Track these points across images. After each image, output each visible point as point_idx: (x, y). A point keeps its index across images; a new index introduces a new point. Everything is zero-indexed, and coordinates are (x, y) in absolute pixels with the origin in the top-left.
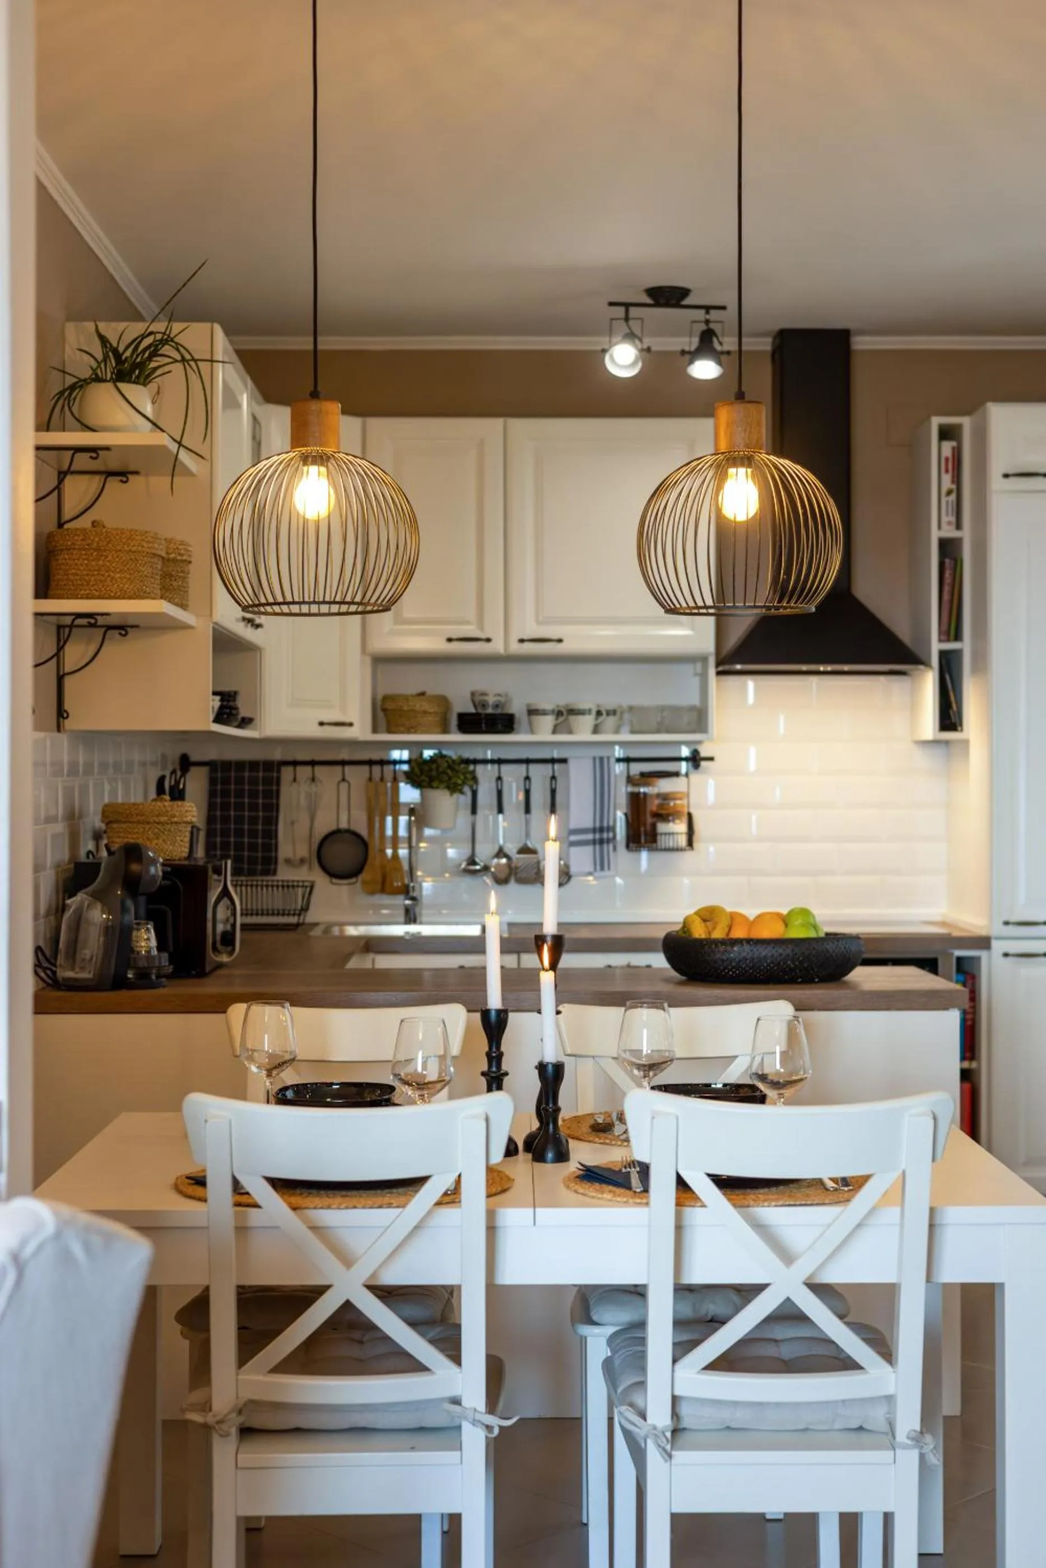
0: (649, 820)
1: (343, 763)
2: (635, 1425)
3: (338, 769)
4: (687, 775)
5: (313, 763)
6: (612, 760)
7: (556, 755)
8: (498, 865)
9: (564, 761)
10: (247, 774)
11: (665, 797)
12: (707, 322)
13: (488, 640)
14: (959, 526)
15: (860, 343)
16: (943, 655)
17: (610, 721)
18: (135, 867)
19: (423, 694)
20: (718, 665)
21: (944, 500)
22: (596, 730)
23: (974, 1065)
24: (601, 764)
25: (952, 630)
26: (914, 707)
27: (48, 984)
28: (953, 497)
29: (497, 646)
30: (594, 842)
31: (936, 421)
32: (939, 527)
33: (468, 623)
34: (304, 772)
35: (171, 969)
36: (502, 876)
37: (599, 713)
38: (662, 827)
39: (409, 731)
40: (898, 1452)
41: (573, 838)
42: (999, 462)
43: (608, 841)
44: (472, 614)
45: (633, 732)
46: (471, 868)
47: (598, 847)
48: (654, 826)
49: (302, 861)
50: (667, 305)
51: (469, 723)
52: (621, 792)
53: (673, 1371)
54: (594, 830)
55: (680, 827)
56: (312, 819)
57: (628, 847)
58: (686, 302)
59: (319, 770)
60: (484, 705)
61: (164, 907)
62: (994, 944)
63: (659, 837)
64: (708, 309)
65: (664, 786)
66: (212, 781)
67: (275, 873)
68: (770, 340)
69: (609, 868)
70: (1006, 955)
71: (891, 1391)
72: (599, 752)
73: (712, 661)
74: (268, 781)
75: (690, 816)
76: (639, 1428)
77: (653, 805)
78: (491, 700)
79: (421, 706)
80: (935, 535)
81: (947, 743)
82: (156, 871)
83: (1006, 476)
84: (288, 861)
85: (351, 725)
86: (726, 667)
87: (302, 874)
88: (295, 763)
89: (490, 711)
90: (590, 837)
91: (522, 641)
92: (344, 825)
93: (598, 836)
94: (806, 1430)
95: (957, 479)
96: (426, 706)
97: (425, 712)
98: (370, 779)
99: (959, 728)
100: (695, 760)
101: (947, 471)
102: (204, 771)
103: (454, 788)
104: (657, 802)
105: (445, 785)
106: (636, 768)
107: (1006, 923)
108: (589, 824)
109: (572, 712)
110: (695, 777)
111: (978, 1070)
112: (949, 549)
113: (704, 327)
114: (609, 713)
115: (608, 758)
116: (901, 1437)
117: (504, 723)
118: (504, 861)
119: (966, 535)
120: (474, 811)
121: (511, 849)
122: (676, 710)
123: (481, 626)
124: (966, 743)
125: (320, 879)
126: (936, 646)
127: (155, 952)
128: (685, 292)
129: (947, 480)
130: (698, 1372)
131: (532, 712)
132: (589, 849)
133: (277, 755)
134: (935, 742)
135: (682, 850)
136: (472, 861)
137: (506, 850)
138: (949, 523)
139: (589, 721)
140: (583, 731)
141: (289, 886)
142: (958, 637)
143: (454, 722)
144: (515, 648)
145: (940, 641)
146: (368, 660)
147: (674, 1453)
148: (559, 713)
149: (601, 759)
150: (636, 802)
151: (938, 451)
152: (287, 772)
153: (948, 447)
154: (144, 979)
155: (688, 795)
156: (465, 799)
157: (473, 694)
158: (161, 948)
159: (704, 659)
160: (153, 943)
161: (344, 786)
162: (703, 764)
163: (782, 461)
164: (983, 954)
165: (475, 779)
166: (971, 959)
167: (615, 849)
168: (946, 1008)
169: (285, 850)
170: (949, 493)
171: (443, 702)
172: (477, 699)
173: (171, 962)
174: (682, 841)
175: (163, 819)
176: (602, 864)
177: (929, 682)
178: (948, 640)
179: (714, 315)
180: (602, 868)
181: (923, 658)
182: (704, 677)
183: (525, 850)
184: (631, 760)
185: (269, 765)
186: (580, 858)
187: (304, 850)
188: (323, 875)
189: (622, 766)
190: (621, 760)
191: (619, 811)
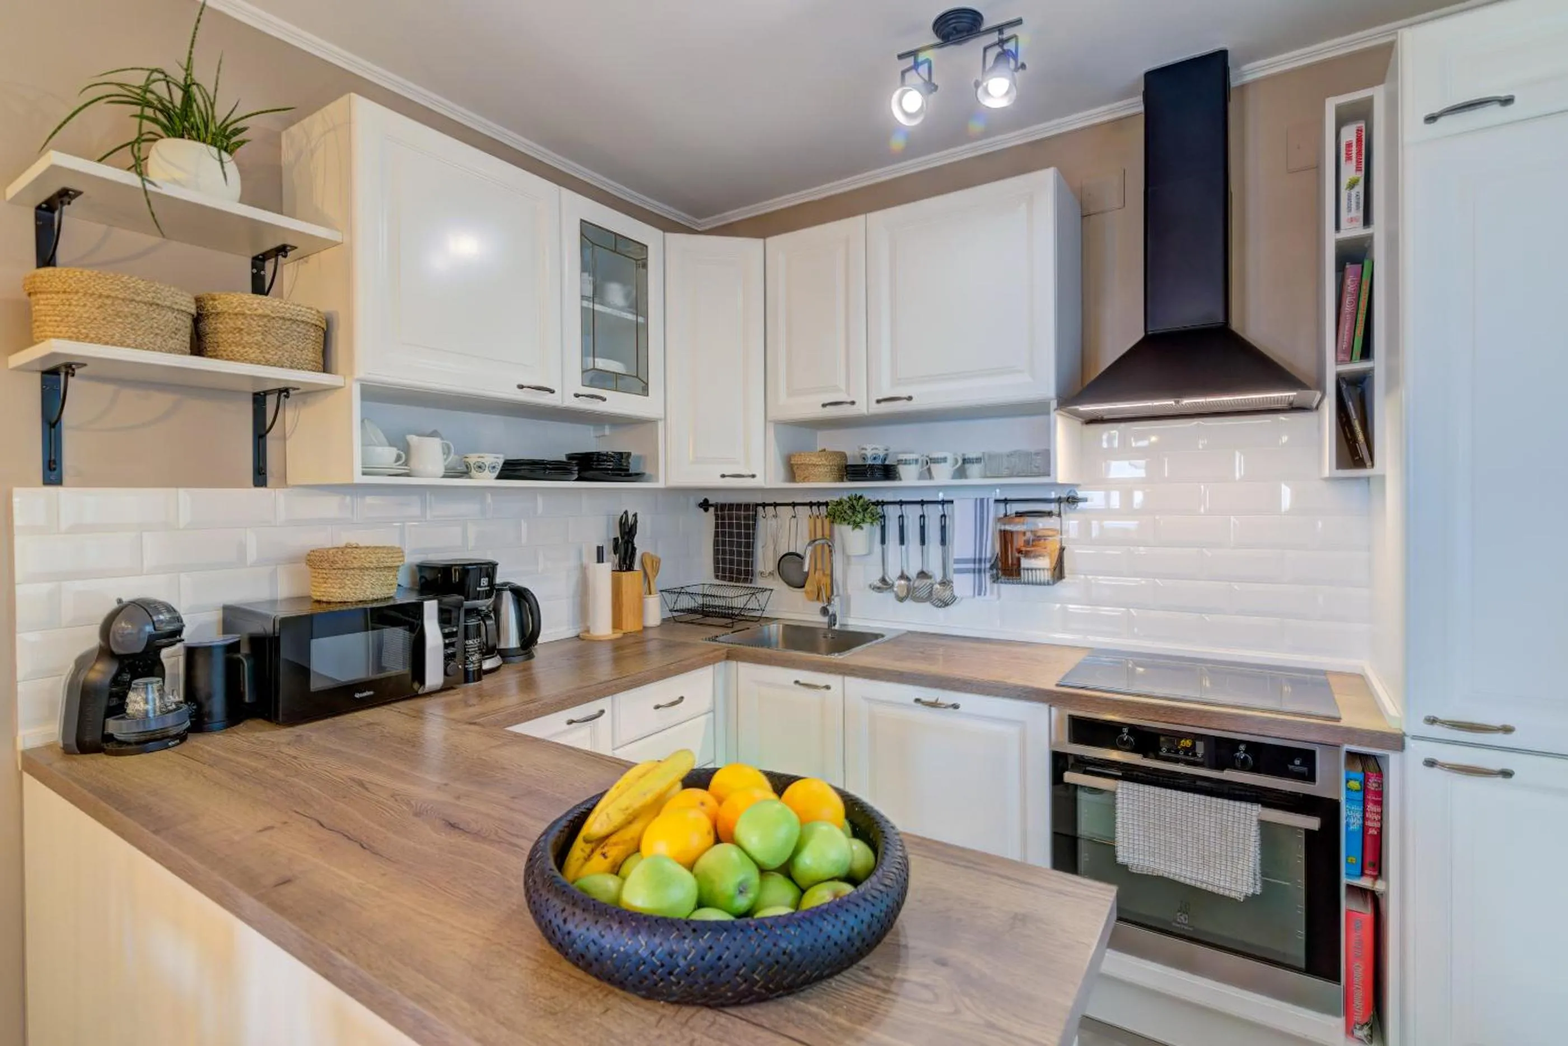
0: (1016, 556)
1: (794, 504)
3: (791, 509)
4: (1061, 514)
5: (775, 505)
6: (991, 501)
7: (946, 498)
8: (900, 586)
9: (952, 502)
10: (737, 512)
11: (1036, 534)
13: (854, 403)
14: (1369, 220)
16: (1342, 379)
17: (976, 468)
19: (824, 451)
20: (1062, 407)
21: (1345, 197)
22: (963, 476)
23: (1380, 894)
24: (980, 506)
25: (1357, 347)
28: (1360, 188)
29: (862, 408)
30: (974, 571)
31: (1331, 105)
32: (1338, 227)
33: (837, 389)
34: (770, 511)
36: (902, 594)
37: (959, 462)
38: (1025, 563)
41: (959, 566)
43: (984, 571)
44: (843, 387)
46: (884, 584)
47: (977, 575)
48: (1019, 561)
49: (770, 573)
51: (857, 473)
52: (992, 530)
54: (974, 561)
55: (1048, 561)
56: (776, 543)
59: (781, 510)
60: (866, 458)
62: (1408, 744)
63: (1022, 572)
65: (1036, 523)
66: (718, 518)
67: (753, 581)
69: (985, 595)
70: (1431, 762)
72: (982, 494)
74: (748, 517)
75: (1060, 551)
77: (1019, 542)
78: (870, 453)
79: (810, 460)
80: (1330, 238)
81: (1353, 481)
83: (1431, 119)
84: (761, 573)
85: (753, 476)
87: (771, 583)
88: (764, 505)
89: (869, 462)
90: (971, 566)
91: (879, 402)
92: (793, 549)
93: (977, 566)
95: (1365, 163)
96: (822, 460)
98: (810, 516)
99: (1369, 464)
100: (1069, 501)
101: (1349, 158)
102: (713, 509)
103: (866, 524)
104: (1025, 539)
105: (847, 522)
106: (1012, 509)
107: (1432, 720)
108: (970, 555)
109: (932, 461)
110: (1069, 516)
112: (1352, 250)
114: (969, 461)
115: (988, 499)
117: (888, 472)
118: (905, 582)
119: (1379, 228)
120: (884, 542)
121: (911, 573)
122: (1025, 455)
123: (848, 392)
125: (780, 588)
126: (1332, 369)
129: (1350, 172)
131: (904, 463)
132: (970, 576)
133: (753, 499)
134: (1333, 481)
135: (1049, 582)
136: (883, 580)
137: (907, 574)
138: (1353, 222)
139: (953, 468)
140: (949, 475)
141: (759, 590)
142: (1367, 352)
143: (845, 471)
144: (875, 408)
145: (1338, 362)
146: (772, 425)
148: (925, 462)
149: (982, 500)
150: (1005, 539)
151: (1335, 138)
152: (760, 512)
153: (1350, 131)
155: (1061, 533)
156: (876, 531)
157: (856, 449)
159: (1042, 404)
161: (794, 521)
162: (1076, 504)
164: (1394, 755)
165: (883, 517)
166: (1377, 757)
167: (990, 578)
169: (760, 564)
170: (1352, 185)
171: (840, 456)
174: (1048, 574)
176: (979, 590)
177: (1326, 411)
178: (1351, 360)
180: (979, 594)
181: (1318, 383)
183: (923, 574)
184: (1006, 501)
185: (747, 506)
186: (963, 584)
187: (771, 566)
188: (785, 586)
189: (1002, 506)
190: (997, 501)
191: (991, 547)
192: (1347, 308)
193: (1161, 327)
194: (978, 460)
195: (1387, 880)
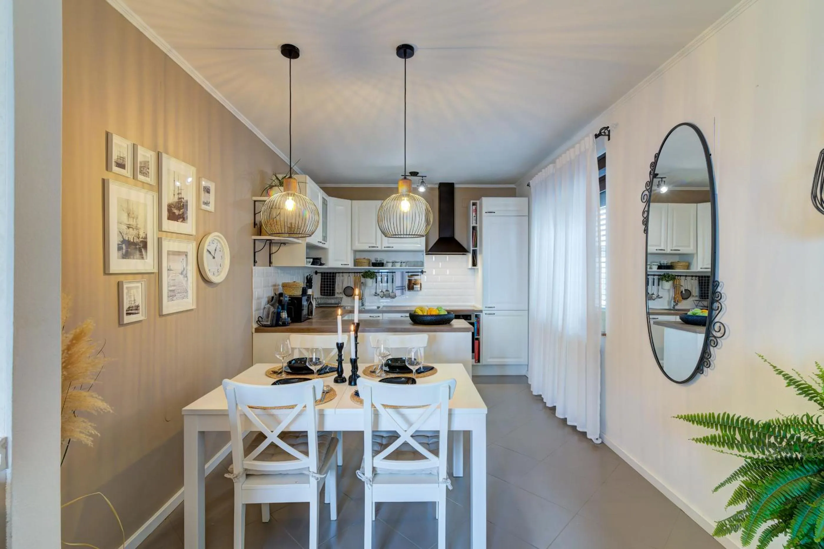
0: (412, 285)
1: (349, 273)
2: (361, 477)
3: (348, 274)
4: (420, 275)
5: (343, 273)
6: (405, 272)
7: (394, 271)
9: (395, 272)
10: (329, 275)
11: (416, 280)
12: (422, 179)
13: (378, 247)
14: (476, 224)
15: (456, 186)
16: (473, 250)
17: (404, 264)
18: (281, 298)
19: (364, 258)
20: (426, 252)
21: (473, 218)
22: (401, 266)
23: (479, 337)
24: (402, 273)
25: (475, 245)
26: (468, 261)
27: (261, 326)
28: (475, 217)
29: (379, 248)
30: (401, 289)
31: (472, 202)
32: (472, 224)
33: (373, 243)
34: (341, 274)
35: (290, 321)
36: (382, 296)
37: (401, 263)
38: (415, 286)
39: (361, 266)
40: (440, 484)
41: (397, 288)
42: (484, 210)
43: (404, 289)
44: (374, 241)
45: (408, 266)
46: (376, 294)
48: (413, 286)
49: (341, 293)
50: (414, 176)
51: (374, 265)
52: (407, 279)
53: (373, 459)
54: (401, 287)
55: (419, 286)
56: (343, 284)
57: (408, 290)
58: (418, 175)
59: (344, 274)
60: (377, 261)
61: (292, 307)
62: (483, 312)
63: (414, 288)
64: (422, 177)
65: (416, 277)
66: (322, 276)
67: (335, 295)
68: (438, 185)
70: (486, 314)
71: (438, 466)
72: (402, 270)
73: (425, 251)
74: (333, 276)
75: (421, 284)
76: (362, 477)
77: (413, 282)
78: (379, 260)
80: (471, 225)
81: (474, 269)
82: (287, 299)
83: (486, 213)
84: (338, 293)
85: (348, 265)
86: (428, 253)
87: (341, 296)
88: (339, 273)
89: (378, 262)
90: (400, 288)
91: (385, 247)
92: (349, 285)
94: (414, 474)
95: (476, 214)
96: (365, 261)
97: (364, 262)
98: (355, 276)
99: (476, 266)
100: (422, 272)
101: (474, 212)
102: (320, 274)
103: (371, 278)
104: (414, 281)
106: (410, 274)
107: (486, 307)
108: (400, 285)
109: (396, 262)
110: (422, 276)
111: (480, 338)
112: (474, 228)
113: (422, 180)
114: (403, 263)
116: (441, 479)
117: (381, 264)
118: (382, 293)
119: (478, 225)
120: (376, 283)
121: (384, 290)
122: (418, 262)
123: (376, 244)
124: (478, 269)
125: (344, 297)
126: (472, 249)
127: (286, 318)
128: (418, 173)
129: (474, 214)
130: (381, 460)
131: (387, 262)
132: (400, 291)
133: (335, 271)
134: (471, 269)
135: (419, 291)
136: (376, 293)
137: (383, 291)
138: (474, 223)
139: (399, 264)
140: (398, 266)
141: (337, 298)
142: (476, 247)
143: (371, 264)
144: (383, 249)
145: (472, 247)
146: (352, 251)
147: (373, 485)
148: (393, 263)
149: (403, 272)
150: (410, 281)
151: (472, 208)
152: (337, 275)
153: (474, 207)
154: (284, 324)
155: (421, 280)
156: (375, 280)
157: (375, 258)
158: (288, 317)
159: (422, 251)
160: (286, 316)
161: (349, 277)
162: (424, 273)
163: (415, 195)
164: (481, 314)
165: (376, 276)
166: (479, 315)
167: (405, 290)
168: (468, 332)
169: (337, 290)
170: (474, 216)
171: (369, 260)
172: (376, 259)
173: (291, 320)
174: (419, 289)
175: (294, 286)
176: (403, 293)
177: (470, 256)
178: (474, 247)
179: (424, 178)
180: (403, 295)
181: (469, 251)
182: (423, 254)
183: (387, 291)
184: (408, 272)
185: (333, 273)
186: (398, 293)
187: (341, 291)
188: (345, 296)
189: (407, 273)
190: (406, 272)
191: (406, 283)
192: (474, 239)
193: (442, 236)
194: (405, 262)
195: (480, 336)
